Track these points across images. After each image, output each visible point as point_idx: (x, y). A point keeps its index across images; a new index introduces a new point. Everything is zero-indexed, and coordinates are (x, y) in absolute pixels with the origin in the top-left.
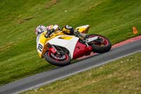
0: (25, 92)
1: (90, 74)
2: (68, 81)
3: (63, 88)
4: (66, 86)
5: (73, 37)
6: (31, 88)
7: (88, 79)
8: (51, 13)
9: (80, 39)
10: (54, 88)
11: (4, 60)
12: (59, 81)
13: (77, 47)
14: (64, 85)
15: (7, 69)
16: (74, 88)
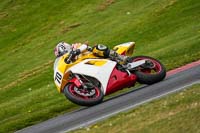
0: (72, 131)
1: (166, 103)
2: (134, 114)
3: (127, 125)
4: (131, 121)
5: (108, 61)
6: (81, 126)
7: (164, 110)
8: (107, 16)
9: (118, 64)
10: (114, 125)
11: (40, 87)
12: (120, 114)
13: (113, 76)
14: (128, 119)
15: (45, 100)
16: (142, 124)
